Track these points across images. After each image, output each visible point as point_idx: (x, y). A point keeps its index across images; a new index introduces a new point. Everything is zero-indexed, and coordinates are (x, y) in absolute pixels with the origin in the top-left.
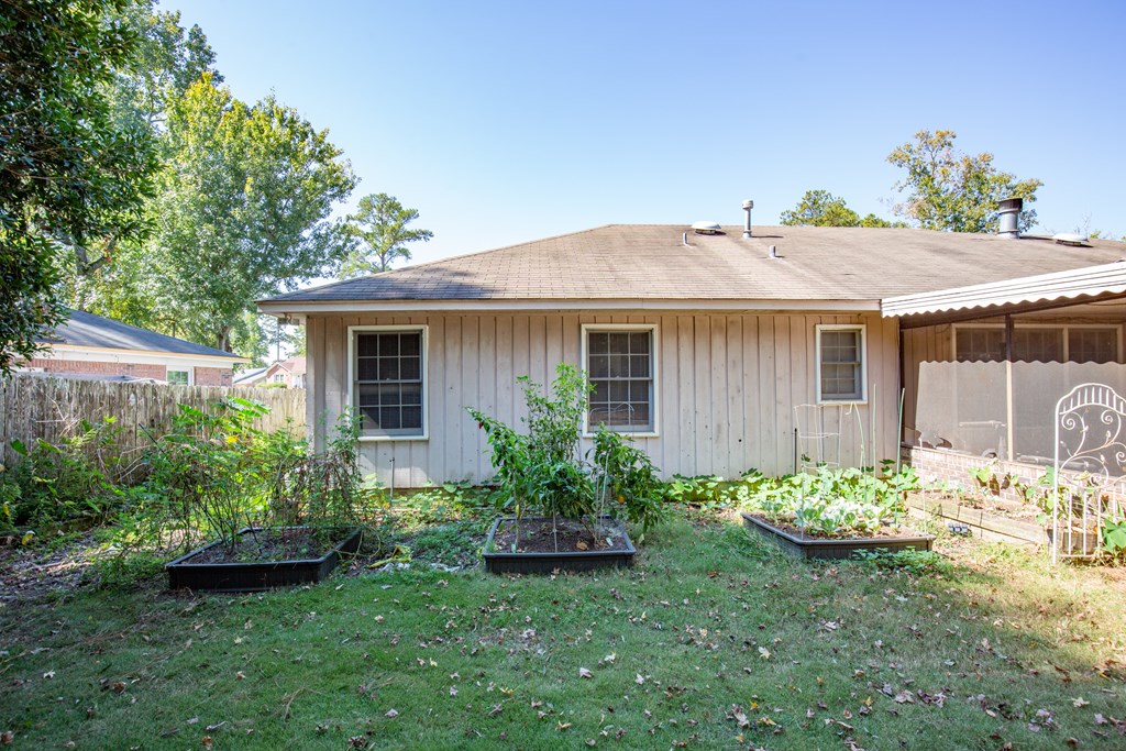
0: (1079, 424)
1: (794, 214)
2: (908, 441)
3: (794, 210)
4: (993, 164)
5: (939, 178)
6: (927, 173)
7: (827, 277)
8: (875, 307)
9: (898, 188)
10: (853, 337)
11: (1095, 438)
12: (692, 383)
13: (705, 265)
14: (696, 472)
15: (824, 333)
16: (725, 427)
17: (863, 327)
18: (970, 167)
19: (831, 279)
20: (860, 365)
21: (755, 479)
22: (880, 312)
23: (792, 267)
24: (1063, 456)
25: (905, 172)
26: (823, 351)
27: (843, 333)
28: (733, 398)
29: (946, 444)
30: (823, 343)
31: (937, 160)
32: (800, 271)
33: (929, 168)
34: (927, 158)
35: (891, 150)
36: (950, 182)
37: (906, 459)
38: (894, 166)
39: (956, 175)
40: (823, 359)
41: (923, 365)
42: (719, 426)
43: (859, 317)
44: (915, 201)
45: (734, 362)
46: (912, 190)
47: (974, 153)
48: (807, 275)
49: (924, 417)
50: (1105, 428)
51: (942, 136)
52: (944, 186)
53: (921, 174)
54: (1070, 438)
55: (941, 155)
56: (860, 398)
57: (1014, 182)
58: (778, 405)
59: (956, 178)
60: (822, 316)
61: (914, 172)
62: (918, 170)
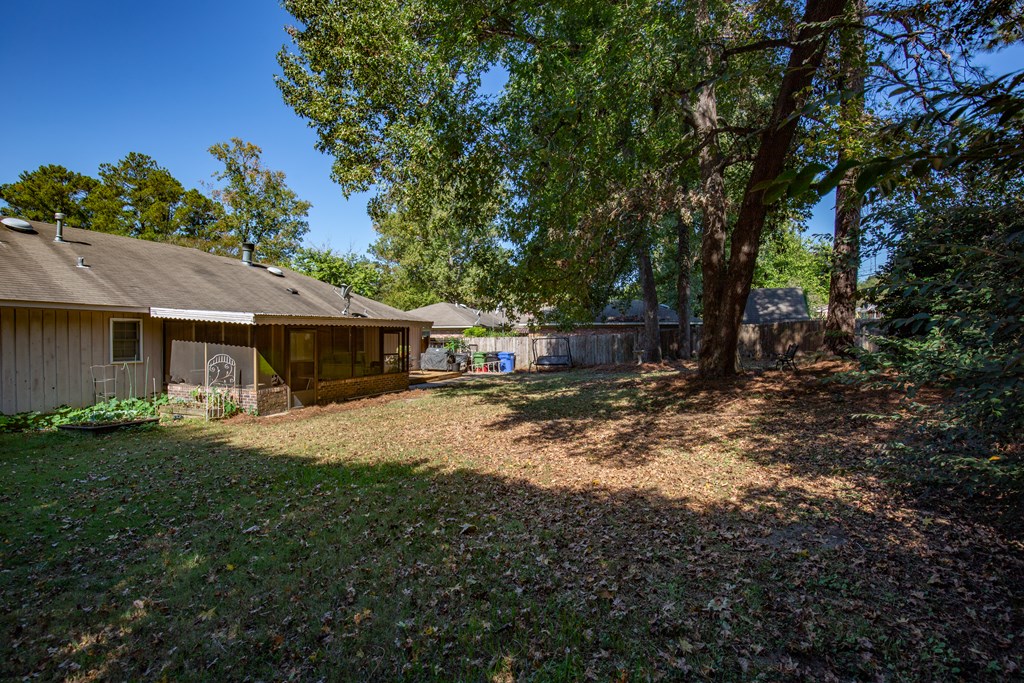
0: (216, 370)
1: (115, 170)
2: (167, 380)
3: (116, 166)
4: (285, 181)
5: (248, 180)
6: (240, 173)
7: (120, 288)
8: (147, 312)
9: (216, 177)
10: (135, 325)
11: (223, 374)
12: (13, 353)
13: (22, 268)
14: (17, 410)
15: (115, 323)
16: (41, 380)
17: (141, 320)
18: (269, 178)
19: (123, 290)
20: (139, 341)
21: (66, 410)
22: (149, 314)
23: (95, 276)
24: (210, 381)
25: (222, 167)
26: (114, 333)
27: (128, 323)
28: (47, 362)
29: (183, 381)
30: (114, 329)
31: (248, 165)
32: (101, 281)
33: (242, 169)
34: (240, 161)
35: (213, 144)
36: (257, 187)
37: (165, 391)
38: (213, 159)
39: (261, 181)
40: (115, 337)
41: (174, 341)
42: (36, 381)
43: (139, 315)
44: (230, 193)
45: (49, 339)
46: (227, 182)
47: (274, 169)
48: (106, 285)
49: (175, 369)
50: (226, 370)
51: (252, 148)
52: (251, 187)
53: (235, 172)
54: (212, 375)
55: (251, 162)
56: (138, 359)
57: (296, 199)
58: (83, 352)
59: (261, 183)
60: (114, 314)
61: (229, 168)
62: (233, 168)
